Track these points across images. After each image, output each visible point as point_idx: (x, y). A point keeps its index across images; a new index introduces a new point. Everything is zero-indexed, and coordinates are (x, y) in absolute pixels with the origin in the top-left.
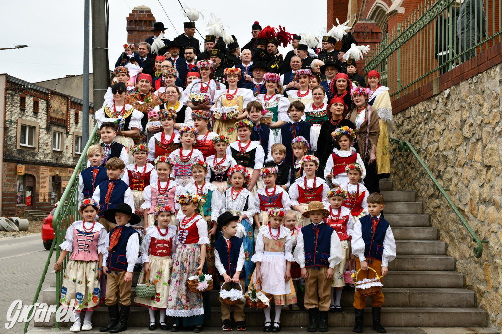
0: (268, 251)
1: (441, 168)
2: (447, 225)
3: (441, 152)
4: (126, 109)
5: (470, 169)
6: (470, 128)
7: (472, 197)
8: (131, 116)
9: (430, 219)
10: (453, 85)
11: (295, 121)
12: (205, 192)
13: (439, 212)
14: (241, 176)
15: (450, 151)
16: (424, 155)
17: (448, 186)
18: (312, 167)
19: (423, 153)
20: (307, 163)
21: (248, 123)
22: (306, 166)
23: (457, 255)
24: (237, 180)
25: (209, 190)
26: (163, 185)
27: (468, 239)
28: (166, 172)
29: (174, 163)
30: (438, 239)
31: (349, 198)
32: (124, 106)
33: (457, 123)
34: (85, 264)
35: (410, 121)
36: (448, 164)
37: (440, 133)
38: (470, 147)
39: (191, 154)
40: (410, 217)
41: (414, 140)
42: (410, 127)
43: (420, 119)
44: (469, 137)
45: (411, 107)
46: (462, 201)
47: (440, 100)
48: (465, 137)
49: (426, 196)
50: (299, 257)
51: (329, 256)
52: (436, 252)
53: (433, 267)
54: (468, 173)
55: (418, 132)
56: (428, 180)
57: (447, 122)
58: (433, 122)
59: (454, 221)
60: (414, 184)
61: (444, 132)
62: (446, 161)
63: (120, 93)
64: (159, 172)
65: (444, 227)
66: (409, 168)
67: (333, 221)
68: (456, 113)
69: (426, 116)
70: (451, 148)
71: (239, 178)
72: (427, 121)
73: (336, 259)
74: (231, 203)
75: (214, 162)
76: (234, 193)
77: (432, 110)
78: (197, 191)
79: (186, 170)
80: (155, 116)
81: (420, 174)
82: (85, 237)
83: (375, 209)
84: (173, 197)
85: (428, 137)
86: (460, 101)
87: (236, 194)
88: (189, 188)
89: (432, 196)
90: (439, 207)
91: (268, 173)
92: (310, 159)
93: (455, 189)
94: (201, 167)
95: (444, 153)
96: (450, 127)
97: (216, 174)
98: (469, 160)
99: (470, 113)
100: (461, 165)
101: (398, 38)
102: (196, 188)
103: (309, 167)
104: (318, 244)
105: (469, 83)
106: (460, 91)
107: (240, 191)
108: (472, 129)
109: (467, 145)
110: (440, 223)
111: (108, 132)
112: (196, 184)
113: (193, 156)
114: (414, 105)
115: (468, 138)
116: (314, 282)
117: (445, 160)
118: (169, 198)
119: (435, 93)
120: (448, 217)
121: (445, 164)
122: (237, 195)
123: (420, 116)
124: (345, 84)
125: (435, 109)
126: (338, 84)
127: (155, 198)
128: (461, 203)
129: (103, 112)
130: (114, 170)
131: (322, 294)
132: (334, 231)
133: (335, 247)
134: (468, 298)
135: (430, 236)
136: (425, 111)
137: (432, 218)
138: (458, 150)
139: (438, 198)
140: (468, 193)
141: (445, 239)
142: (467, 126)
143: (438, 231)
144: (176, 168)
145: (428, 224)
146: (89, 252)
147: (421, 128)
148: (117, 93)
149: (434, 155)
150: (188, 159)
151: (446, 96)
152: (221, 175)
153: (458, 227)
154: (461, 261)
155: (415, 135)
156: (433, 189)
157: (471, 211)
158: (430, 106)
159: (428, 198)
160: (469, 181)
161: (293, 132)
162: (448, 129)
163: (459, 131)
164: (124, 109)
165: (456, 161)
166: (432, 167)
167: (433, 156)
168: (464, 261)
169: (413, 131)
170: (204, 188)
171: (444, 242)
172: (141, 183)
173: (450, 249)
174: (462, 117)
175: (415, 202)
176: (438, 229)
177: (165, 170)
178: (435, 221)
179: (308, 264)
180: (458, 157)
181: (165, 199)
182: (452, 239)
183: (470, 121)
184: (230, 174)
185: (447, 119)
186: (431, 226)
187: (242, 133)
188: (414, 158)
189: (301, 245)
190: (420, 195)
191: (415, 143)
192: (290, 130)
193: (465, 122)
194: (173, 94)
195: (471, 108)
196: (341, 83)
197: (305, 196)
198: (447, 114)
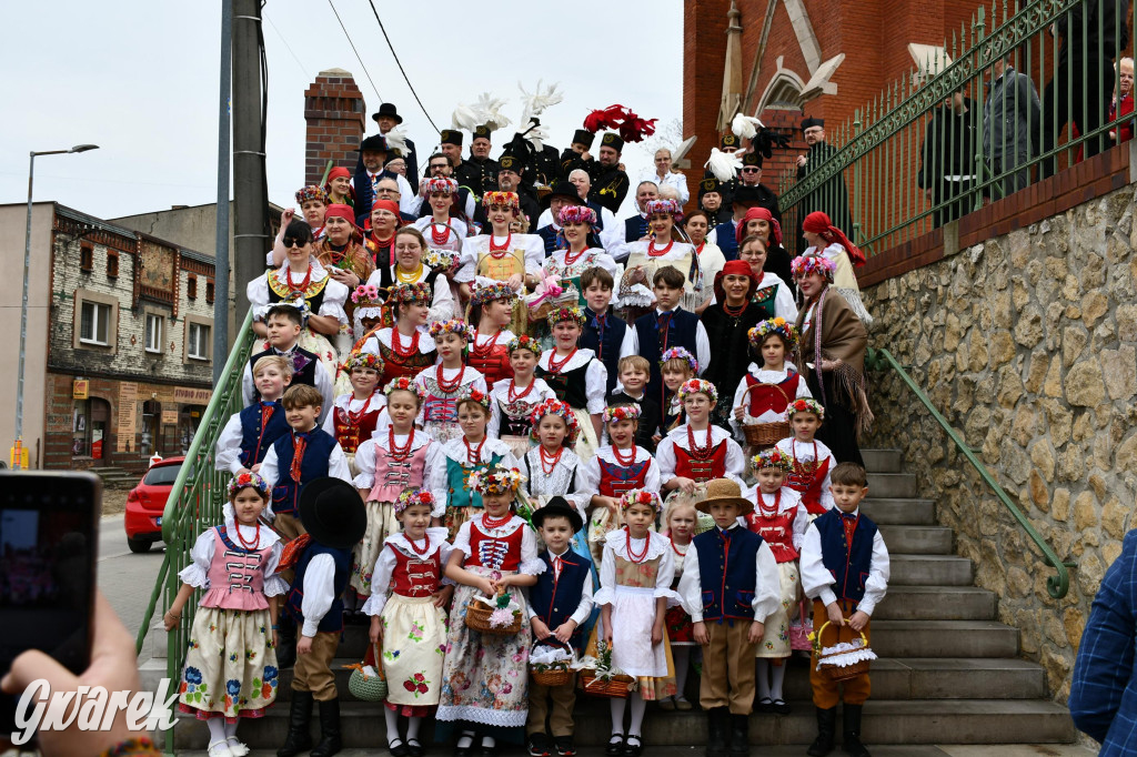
0: (622, 583)
1: (961, 405)
2: (975, 525)
3: (962, 373)
4: (312, 279)
5: (1031, 411)
6: (1034, 327)
7: (1036, 469)
8: (322, 293)
9: (935, 509)
10: (992, 237)
11: (666, 307)
12: (486, 457)
13: (956, 497)
14: (561, 423)
15: (984, 373)
16: (922, 378)
17: (977, 445)
18: (701, 404)
19: (919, 375)
20: (691, 397)
21: (578, 311)
22: (690, 401)
23: (1001, 588)
24: (552, 430)
25: (494, 454)
26: (401, 441)
27: (1028, 556)
28: (408, 412)
29: (427, 394)
30: (954, 551)
31: (798, 473)
32: (309, 271)
33: (1000, 315)
34: (243, 616)
35: (888, 307)
36: (979, 399)
37: (960, 334)
38: (1032, 366)
39: (460, 377)
40: (895, 505)
41: (898, 347)
42: (886, 320)
43: (911, 306)
44: (1031, 345)
45: (889, 279)
46: (1014, 476)
47: (960, 267)
48: (1021, 345)
49: (924, 462)
50: (689, 599)
51: (753, 596)
52: (954, 580)
53: (950, 613)
54: (1028, 419)
55: (906, 330)
56: (931, 429)
57: (976, 312)
58: (942, 312)
59: (992, 517)
60: (896, 437)
61: (969, 334)
62: (973, 392)
63: (301, 244)
64: (394, 410)
65: (968, 529)
66: (884, 404)
67: (765, 521)
68: (998, 294)
69: (925, 298)
70: (984, 367)
71: (557, 427)
72: (927, 309)
73: (769, 601)
74: (541, 480)
75: (510, 395)
76: (547, 459)
77: (940, 288)
78: (469, 455)
79: (448, 408)
80: (373, 295)
81: (910, 416)
82: (244, 560)
83: (852, 498)
84: (421, 467)
85: (930, 342)
86: (1008, 270)
87: (552, 461)
88: (452, 448)
89: (939, 463)
90: (956, 486)
91: (621, 416)
92: (698, 387)
93: (995, 451)
94: (478, 405)
95: (969, 376)
96: (982, 323)
97: (512, 419)
98: (1030, 392)
99: (1034, 296)
100: (1009, 403)
101: (855, 141)
102: (466, 448)
103: (695, 404)
104: (730, 571)
105: (1031, 234)
106: (1010, 249)
107: (560, 454)
108: (1037, 329)
109: (1026, 362)
110: (958, 519)
111: (280, 325)
112: (466, 441)
113: (465, 381)
114: (898, 276)
115: (1027, 348)
116: (721, 652)
117: (972, 389)
118: (412, 471)
119: (947, 252)
120: (978, 507)
121: (971, 399)
122: (554, 465)
123: (911, 298)
124: (765, 229)
125: (947, 286)
126: (751, 229)
127: (383, 468)
128: (1010, 481)
129: (265, 284)
130: (300, 408)
131: (736, 678)
132: (764, 542)
133: (767, 577)
134: (1031, 680)
135: (937, 544)
136: (924, 288)
137: (939, 508)
138: (1002, 370)
139: (952, 466)
140: (1028, 462)
141: (972, 552)
142: (1024, 324)
143: (954, 535)
144: (428, 405)
145: (931, 520)
146: (253, 591)
147: (914, 324)
148: (295, 245)
149: (946, 380)
150: (453, 388)
151: (974, 259)
152: (522, 421)
153: (1003, 529)
154: (1009, 600)
155: (899, 337)
156: (941, 449)
157: (1035, 500)
158: (935, 279)
159: (928, 466)
160: (1030, 437)
161: (662, 330)
162: (980, 328)
163: (1006, 331)
164: (308, 278)
165: (998, 394)
166: (940, 403)
167: (941, 380)
168: (1017, 601)
169: (896, 328)
170: (483, 448)
171: (968, 560)
172: (355, 435)
173: (981, 574)
174: (1012, 303)
175: (900, 472)
176: (953, 532)
177: (407, 407)
178: (947, 514)
179: (709, 613)
180: (1002, 386)
181: (404, 472)
182: (988, 555)
183: (1034, 312)
184: (537, 417)
185: (976, 306)
186: (937, 523)
187: (566, 332)
188: (896, 383)
189: (692, 573)
190: (912, 459)
191: (899, 352)
192: (656, 326)
193: (1019, 313)
194: (413, 251)
195: (1034, 286)
196: (758, 228)
197: (690, 466)
198: (976, 295)
